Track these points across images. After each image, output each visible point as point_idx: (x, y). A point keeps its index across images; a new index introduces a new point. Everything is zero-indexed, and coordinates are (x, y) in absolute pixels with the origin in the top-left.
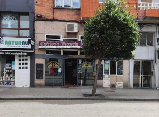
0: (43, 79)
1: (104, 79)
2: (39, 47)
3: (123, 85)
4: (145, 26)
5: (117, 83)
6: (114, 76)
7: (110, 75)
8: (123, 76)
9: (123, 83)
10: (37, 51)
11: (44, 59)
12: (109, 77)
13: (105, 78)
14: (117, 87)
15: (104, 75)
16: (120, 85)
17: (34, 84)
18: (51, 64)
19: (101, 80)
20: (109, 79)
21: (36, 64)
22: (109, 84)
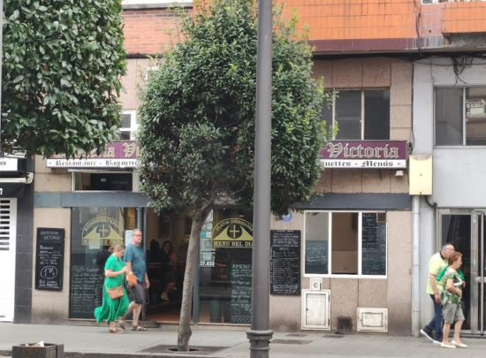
0: (60, 288)
1: (304, 292)
2: (48, 165)
3: (386, 322)
4: (476, 60)
5: (361, 310)
6: (348, 279)
7: (330, 275)
8: (386, 281)
9: (385, 311)
10: (43, 176)
11: (69, 210)
12: (328, 284)
13: (308, 287)
14: (360, 328)
15: (305, 275)
16: (372, 318)
17: (30, 308)
18: (95, 229)
19: (294, 299)
20: (327, 292)
21: (39, 230)
22: (328, 316)
